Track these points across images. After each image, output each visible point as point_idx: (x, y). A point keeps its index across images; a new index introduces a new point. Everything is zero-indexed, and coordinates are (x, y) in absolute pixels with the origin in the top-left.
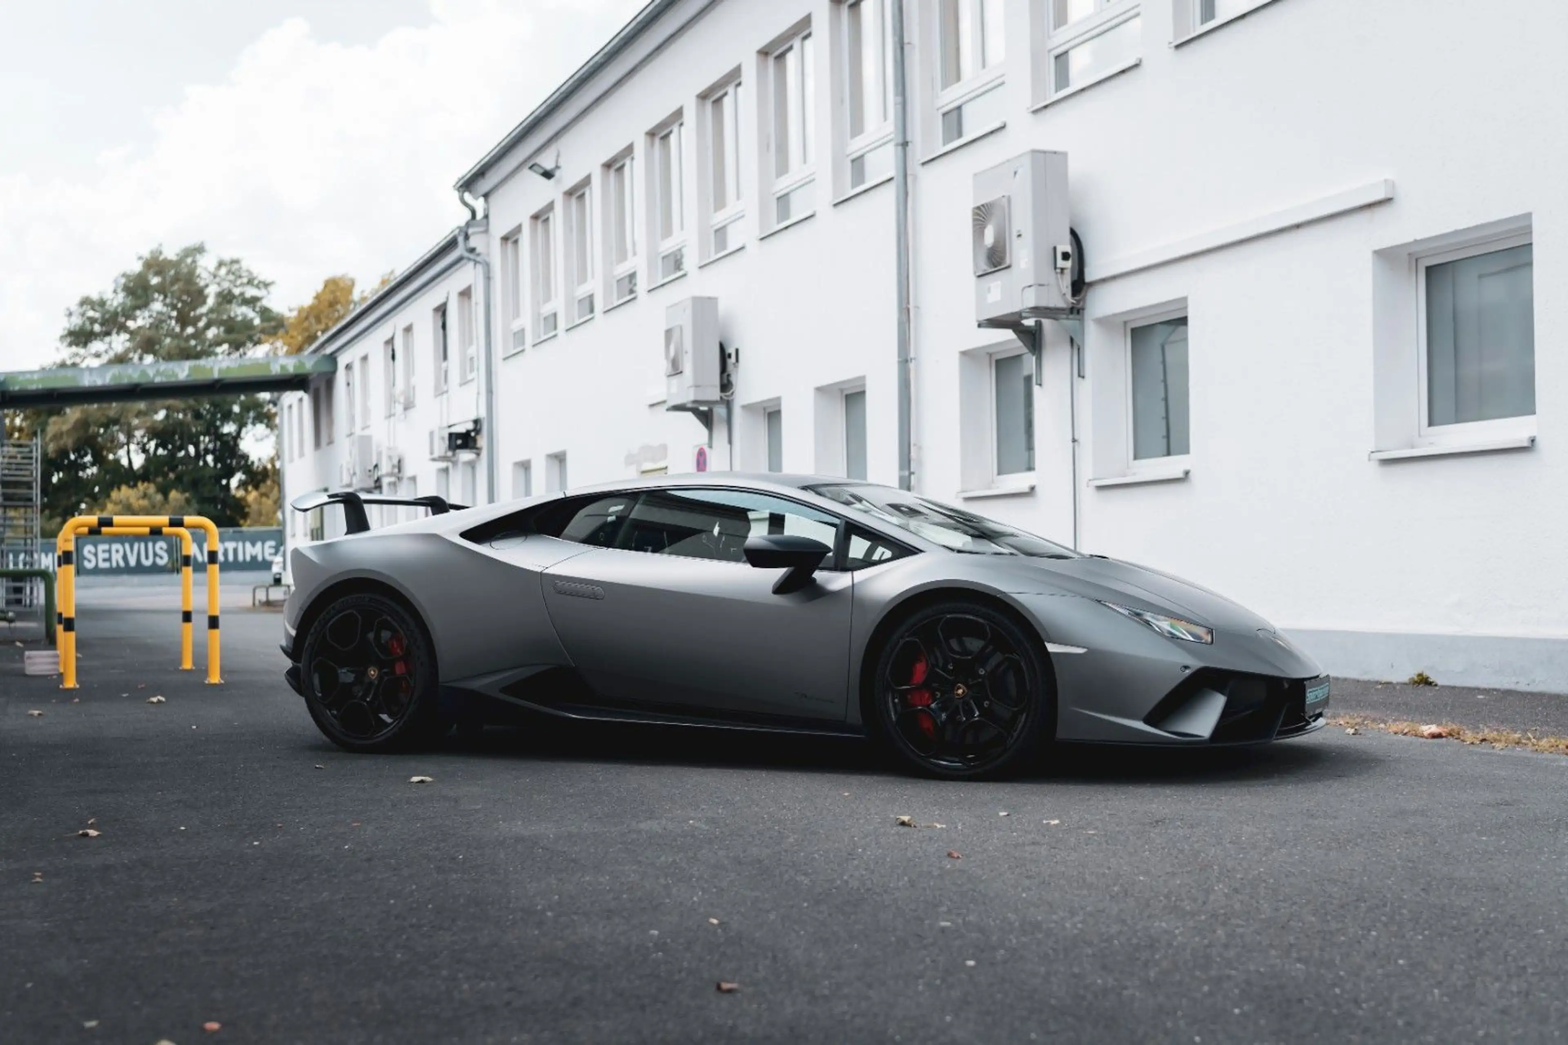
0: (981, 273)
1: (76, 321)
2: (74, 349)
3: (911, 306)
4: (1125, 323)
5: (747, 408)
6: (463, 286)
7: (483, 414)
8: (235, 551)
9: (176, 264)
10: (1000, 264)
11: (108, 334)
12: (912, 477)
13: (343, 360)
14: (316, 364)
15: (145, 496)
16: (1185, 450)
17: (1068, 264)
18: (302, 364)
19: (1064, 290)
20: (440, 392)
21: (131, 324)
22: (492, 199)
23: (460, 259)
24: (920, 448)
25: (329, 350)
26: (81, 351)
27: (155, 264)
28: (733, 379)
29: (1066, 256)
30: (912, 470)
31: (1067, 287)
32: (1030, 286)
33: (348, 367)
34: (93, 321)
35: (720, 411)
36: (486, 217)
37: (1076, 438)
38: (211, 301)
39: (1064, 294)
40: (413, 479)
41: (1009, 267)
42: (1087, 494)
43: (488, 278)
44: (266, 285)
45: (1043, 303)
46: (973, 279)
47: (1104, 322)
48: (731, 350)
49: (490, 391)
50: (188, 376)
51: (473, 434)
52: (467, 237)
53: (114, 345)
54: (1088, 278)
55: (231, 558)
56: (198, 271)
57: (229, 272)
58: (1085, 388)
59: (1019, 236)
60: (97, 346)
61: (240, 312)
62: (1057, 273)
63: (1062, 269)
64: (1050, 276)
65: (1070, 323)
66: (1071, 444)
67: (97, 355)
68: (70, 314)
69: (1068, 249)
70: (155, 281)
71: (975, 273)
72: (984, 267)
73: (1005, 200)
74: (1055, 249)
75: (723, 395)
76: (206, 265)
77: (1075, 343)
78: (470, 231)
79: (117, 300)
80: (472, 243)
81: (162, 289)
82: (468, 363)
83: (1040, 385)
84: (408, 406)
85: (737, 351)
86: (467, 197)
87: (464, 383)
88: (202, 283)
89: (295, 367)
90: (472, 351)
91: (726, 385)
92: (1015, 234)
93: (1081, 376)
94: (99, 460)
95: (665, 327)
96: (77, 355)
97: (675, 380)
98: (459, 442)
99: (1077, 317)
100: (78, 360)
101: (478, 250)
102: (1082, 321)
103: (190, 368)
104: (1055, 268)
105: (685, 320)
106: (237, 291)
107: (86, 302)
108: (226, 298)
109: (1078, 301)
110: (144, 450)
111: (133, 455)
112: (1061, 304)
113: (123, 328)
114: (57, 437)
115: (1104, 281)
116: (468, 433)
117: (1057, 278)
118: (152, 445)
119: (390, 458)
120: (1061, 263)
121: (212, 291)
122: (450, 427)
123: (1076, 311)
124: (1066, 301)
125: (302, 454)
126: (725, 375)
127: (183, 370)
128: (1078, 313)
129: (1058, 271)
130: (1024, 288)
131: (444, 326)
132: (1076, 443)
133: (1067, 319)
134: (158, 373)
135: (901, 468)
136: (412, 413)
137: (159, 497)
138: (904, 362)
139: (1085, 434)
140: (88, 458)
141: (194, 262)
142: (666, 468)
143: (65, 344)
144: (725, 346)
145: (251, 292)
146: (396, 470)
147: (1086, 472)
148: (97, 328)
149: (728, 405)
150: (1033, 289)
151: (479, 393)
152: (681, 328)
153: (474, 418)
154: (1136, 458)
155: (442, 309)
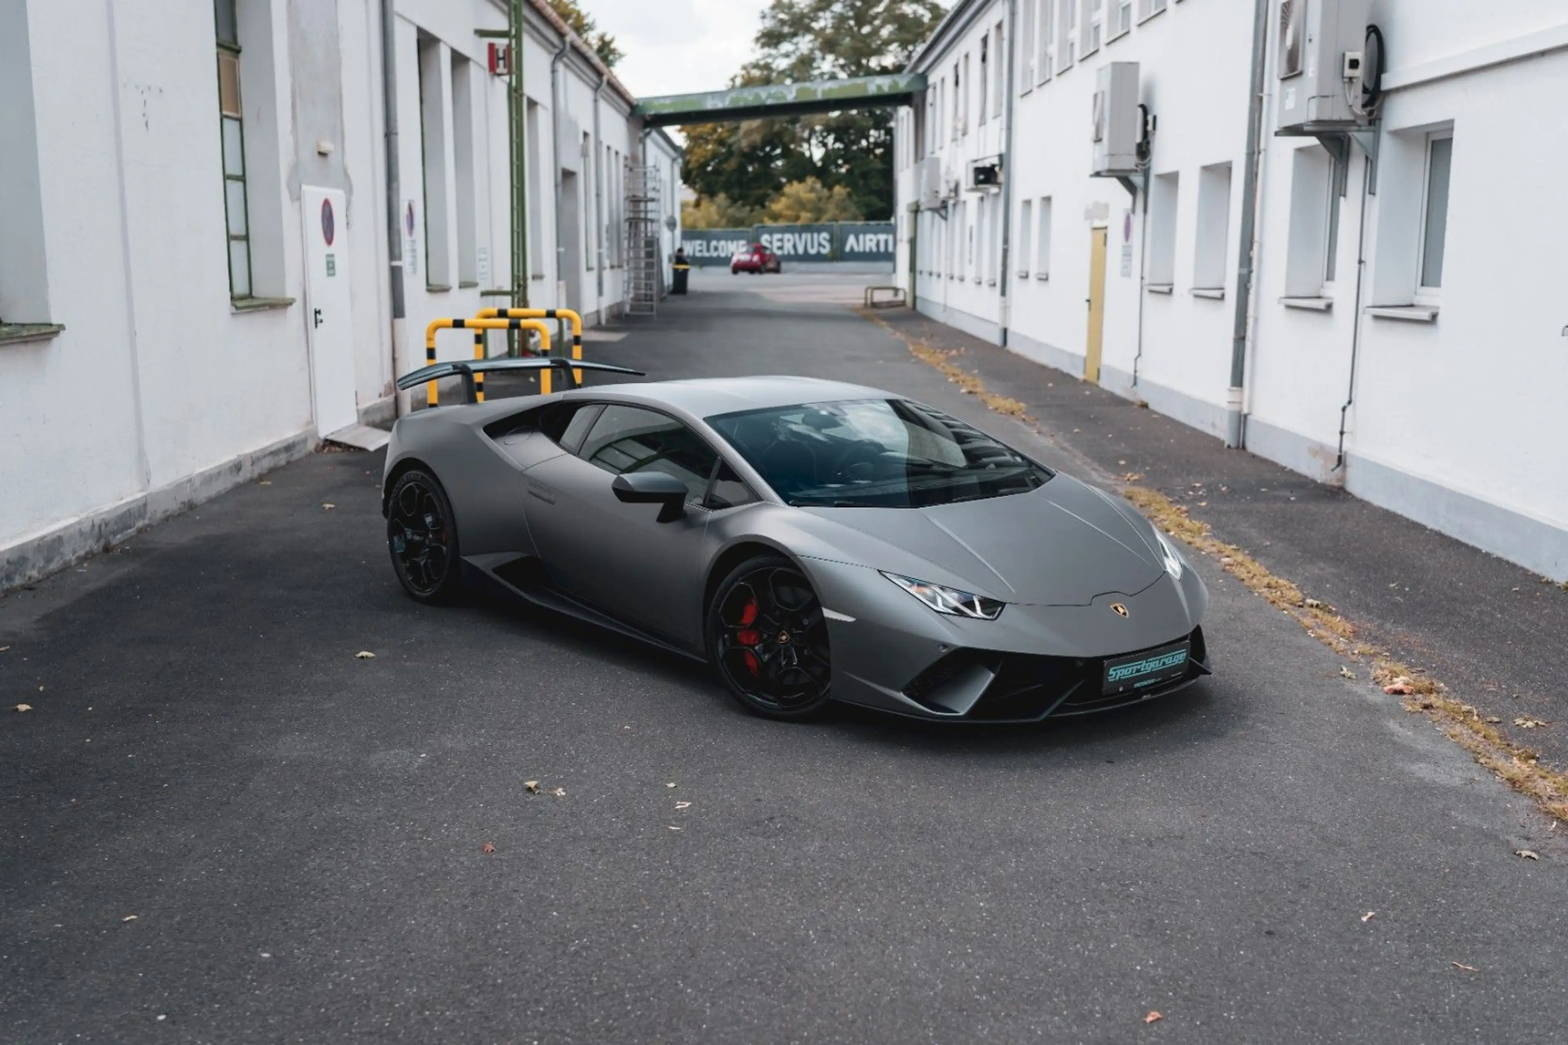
0: (1282, 77)
1: (769, 24)
2: (766, 50)
4: (1428, 134)
6: (996, 22)
7: (1004, 149)
8: (886, 242)
10: (1295, 70)
11: (795, 35)
12: (1252, 276)
13: (933, 79)
14: (909, 84)
15: (812, 190)
16: (1437, 283)
17: (1359, 73)
18: (896, 83)
19: (1351, 100)
20: (983, 122)
21: (816, 25)
24: (1260, 246)
25: (921, 70)
26: (773, 52)
28: (1151, 146)
29: (1354, 64)
30: (1253, 267)
31: (1356, 97)
32: (1314, 97)
33: (934, 89)
34: (783, 22)
35: (1139, 176)
37: (1363, 259)
39: (1353, 105)
40: (964, 202)
41: (1301, 74)
42: (1366, 320)
43: (1013, 14)
45: (1326, 117)
47: (1400, 134)
48: (1151, 116)
49: (1009, 129)
50: (795, 98)
51: (997, 169)
53: (801, 46)
54: (1387, 86)
55: (882, 249)
58: (1375, 205)
59: (1310, 40)
60: (786, 47)
62: (1344, 83)
63: (1351, 79)
64: (1337, 87)
65: (1362, 135)
66: (1356, 265)
67: (787, 55)
68: (764, 17)
69: (1359, 55)
71: (1278, 76)
72: (1285, 71)
74: (1344, 55)
75: (1141, 164)
77: (1368, 158)
82: (997, 97)
83: (1344, 196)
84: (964, 134)
85: (1155, 118)
87: (995, 117)
89: (890, 87)
90: (1000, 87)
91: (1145, 153)
92: (1307, 38)
93: (1373, 193)
94: (787, 154)
95: (1094, 92)
96: (770, 55)
97: (1098, 147)
98: (982, 177)
99: (1372, 128)
100: (769, 60)
102: (1378, 134)
103: (798, 91)
104: (1343, 77)
105: (1106, 85)
109: (1373, 111)
110: (825, 145)
111: (814, 149)
112: (1350, 116)
113: (809, 30)
115: (1397, 90)
116: (993, 166)
117: (1344, 88)
118: (830, 139)
119: (947, 182)
120: (1348, 72)
122: (976, 161)
123: (1374, 120)
124: (1356, 112)
125: (908, 167)
126: (1145, 142)
127: (791, 93)
128: (1373, 123)
129: (1346, 80)
130: (1310, 99)
131: (984, 59)
132: (1362, 265)
133: (1359, 131)
135: (1241, 265)
136: (967, 138)
137: (825, 192)
139: (1370, 256)
140: (778, 151)
142: (1106, 228)
143: (759, 45)
146: (953, 194)
147: (1367, 299)
148: (786, 30)
149: (1146, 174)
150: (1313, 100)
151: (1001, 129)
152: (1103, 93)
153: (997, 153)
154: (1422, 285)
155: (985, 40)
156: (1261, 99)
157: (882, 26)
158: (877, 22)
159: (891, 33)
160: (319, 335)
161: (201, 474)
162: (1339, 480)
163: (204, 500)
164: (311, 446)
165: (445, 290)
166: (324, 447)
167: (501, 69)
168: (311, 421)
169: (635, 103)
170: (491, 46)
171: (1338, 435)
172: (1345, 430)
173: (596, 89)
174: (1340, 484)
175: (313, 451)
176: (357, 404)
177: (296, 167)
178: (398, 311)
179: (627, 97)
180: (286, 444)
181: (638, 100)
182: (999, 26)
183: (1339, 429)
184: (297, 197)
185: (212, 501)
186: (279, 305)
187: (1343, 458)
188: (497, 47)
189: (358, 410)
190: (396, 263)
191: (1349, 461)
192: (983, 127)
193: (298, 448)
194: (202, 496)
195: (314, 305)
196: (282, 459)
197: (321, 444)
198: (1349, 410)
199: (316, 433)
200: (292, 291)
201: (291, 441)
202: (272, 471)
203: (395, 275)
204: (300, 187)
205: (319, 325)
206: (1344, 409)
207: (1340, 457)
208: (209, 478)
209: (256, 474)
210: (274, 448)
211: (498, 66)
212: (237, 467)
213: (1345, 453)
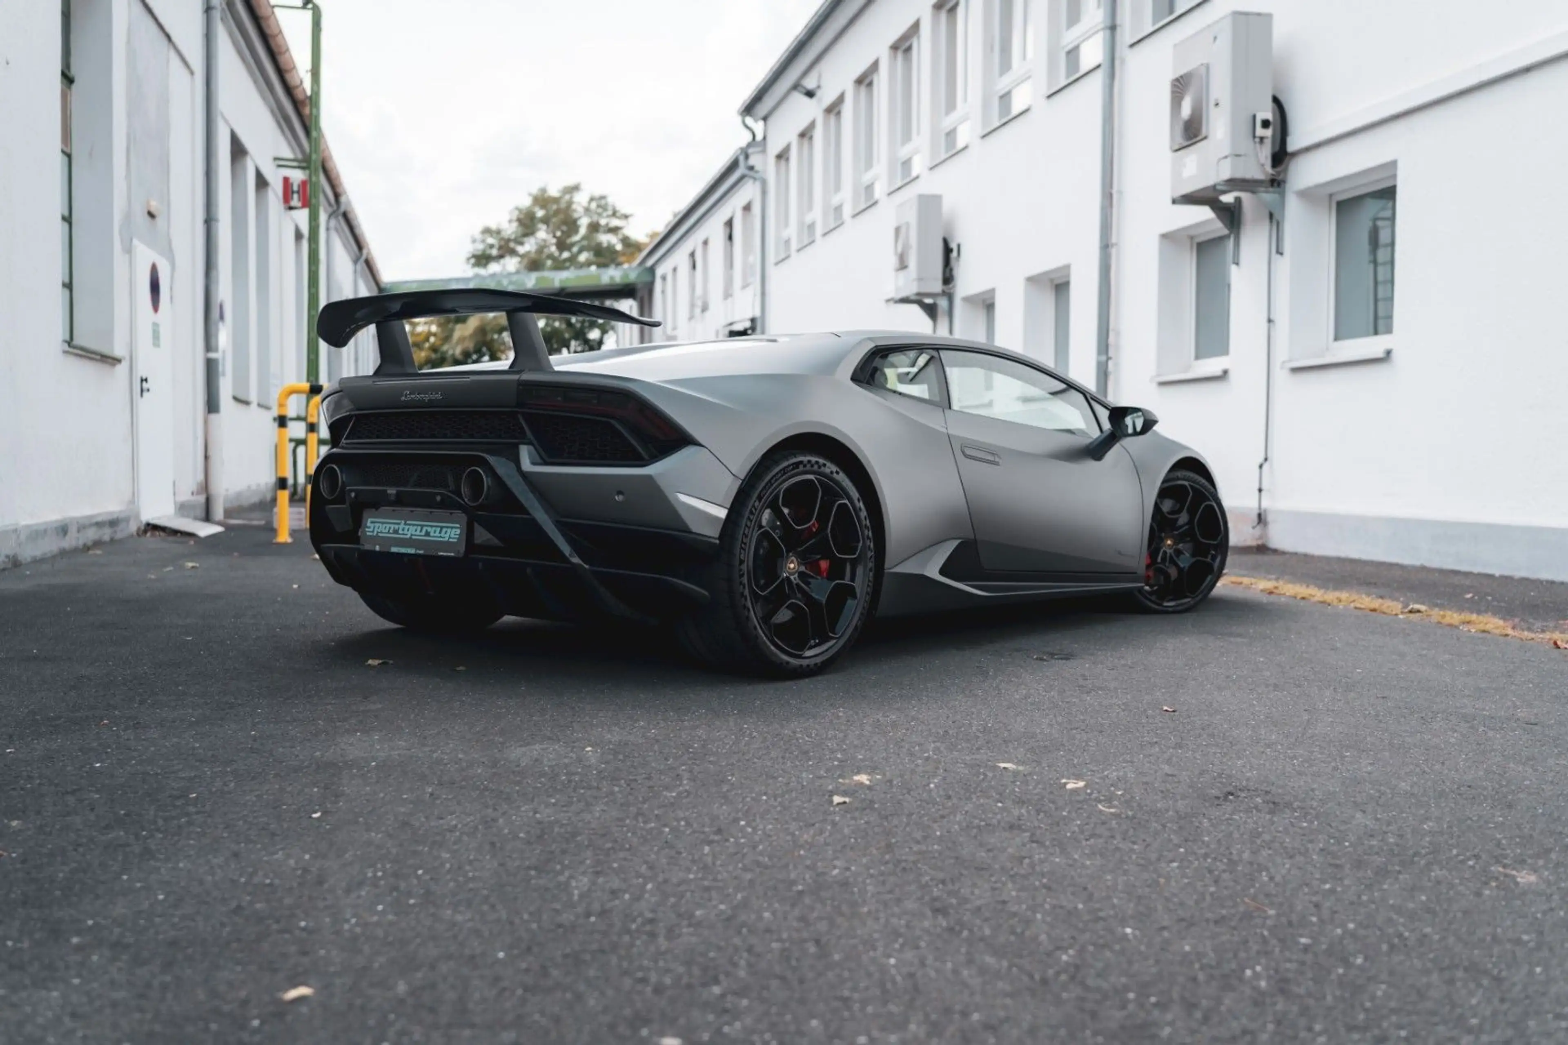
0: (1177, 147)
1: (479, 247)
2: (477, 269)
3: (1114, 191)
4: (1331, 196)
5: (968, 300)
6: (744, 202)
7: (757, 313)
9: (556, 200)
10: (1196, 136)
11: (501, 256)
12: (1110, 363)
13: (659, 272)
14: (639, 275)
16: (1389, 330)
17: (1268, 133)
18: (626, 275)
19: (1263, 160)
20: (728, 294)
21: (520, 249)
22: (771, 121)
23: (742, 178)
24: (1118, 334)
25: (650, 263)
26: (482, 270)
27: (542, 200)
28: (955, 273)
29: (1266, 124)
30: (1111, 354)
31: (1266, 158)
32: (1226, 157)
33: (664, 278)
34: (491, 246)
35: (943, 303)
36: (765, 138)
37: (1272, 317)
38: (583, 231)
39: (1263, 165)
41: (1205, 138)
42: (1281, 376)
43: (764, 192)
44: (626, 217)
45: (1239, 175)
46: (1169, 154)
47: (1306, 195)
48: (953, 246)
49: (763, 294)
50: (534, 286)
51: (750, 332)
52: (747, 157)
53: (507, 267)
54: (1291, 147)
56: (574, 206)
57: (599, 206)
58: (1283, 265)
59: (1217, 104)
60: (494, 267)
61: (605, 239)
62: (1255, 143)
63: (1262, 139)
64: (1248, 145)
65: (1268, 196)
66: (1266, 324)
68: (474, 241)
69: (1269, 116)
70: (540, 213)
71: (1171, 148)
72: (1180, 141)
73: (1203, 70)
74: (1254, 117)
75: (945, 288)
76: (581, 200)
77: (1274, 219)
78: (750, 151)
79: (510, 229)
80: (752, 161)
81: (545, 221)
82: (747, 269)
83: (1237, 264)
84: (705, 309)
85: (959, 246)
86: (749, 120)
87: (745, 286)
88: (576, 215)
89: (622, 277)
90: (751, 259)
91: (948, 279)
92: (1212, 103)
93: (1280, 252)
95: (894, 225)
97: (902, 274)
99: (1278, 189)
101: (757, 168)
102: (1282, 195)
103: (537, 279)
104: (1254, 137)
105: (911, 217)
106: (603, 222)
107: (487, 231)
108: (594, 227)
109: (1279, 173)
112: (1259, 176)
113: (513, 252)
114: (462, 340)
115: (1308, 149)
116: (746, 330)
117: (1256, 148)
120: (1260, 131)
121: (584, 222)
122: (731, 324)
123: (1276, 183)
124: (1264, 172)
126: (948, 270)
127: (531, 280)
128: (1279, 185)
129: (1257, 140)
130: (1219, 160)
131: (730, 238)
132: (1271, 324)
133: (1267, 192)
134: (511, 283)
135: (1098, 352)
136: (708, 314)
138: (1106, 247)
139: (1279, 315)
141: (571, 198)
143: (470, 266)
144: (949, 240)
145: (615, 222)
147: (1281, 354)
148: (494, 252)
149: (950, 297)
150: (1229, 160)
151: (755, 295)
152: (908, 224)
153: (750, 316)
154: (1336, 339)
155: (729, 224)
156: (1111, 195)
157: (580, 251)
158: (575, 249)
159: (587, 260)
160: (144, 404)
161: (28, 526)
162: (1257, 539)
163: (29, 560)
164: (133, 528)
165: (247, 403)
166: (145, 532)
167: (295, 201)
168: (133, 500)
169: (383, 286)
170: (286, 180)
171: (1257, 492)
172: (1264, 487)
173: (355, 262)
174: (1260, 542)
175: (135, 533)
176: (174, 494)
177: (128, 217)
178: (212, 405)
179: (378, 278)
180: (109, 518)
181: (387, 284)
182: (747, 208)
183: (1257, 487)
184: (128, 250)
185: (36, 561)
186: (110, 360)
187: (1263, 517)
188: (291, 181)
189: (175, 503)
190: (212, 355)
191: (1270, 518)
192: (730, 300)
193: (122, 526)
194: (28, 553)
195: (141, 372)
196: (106, 534)
197: (143, 528)
198: (1265, 467)
199: (137, 516)
200: (119, 351)
201: (115, 516)
202: (97, 544)
203: (211, 369)
204: (131, 240)
205: (145, 394)
206: (1261, 466)
207: (1260, 515)
208: (37, 534)
209: (81, 543)
210: (99, 519)
211: (292, 198)
212: (63, 529)
213: (1265, 511)
